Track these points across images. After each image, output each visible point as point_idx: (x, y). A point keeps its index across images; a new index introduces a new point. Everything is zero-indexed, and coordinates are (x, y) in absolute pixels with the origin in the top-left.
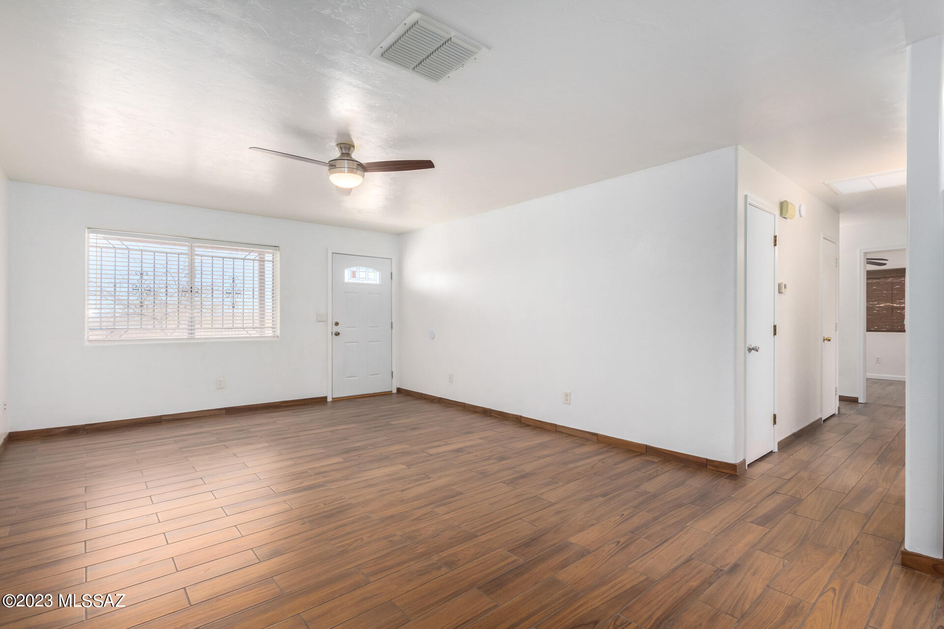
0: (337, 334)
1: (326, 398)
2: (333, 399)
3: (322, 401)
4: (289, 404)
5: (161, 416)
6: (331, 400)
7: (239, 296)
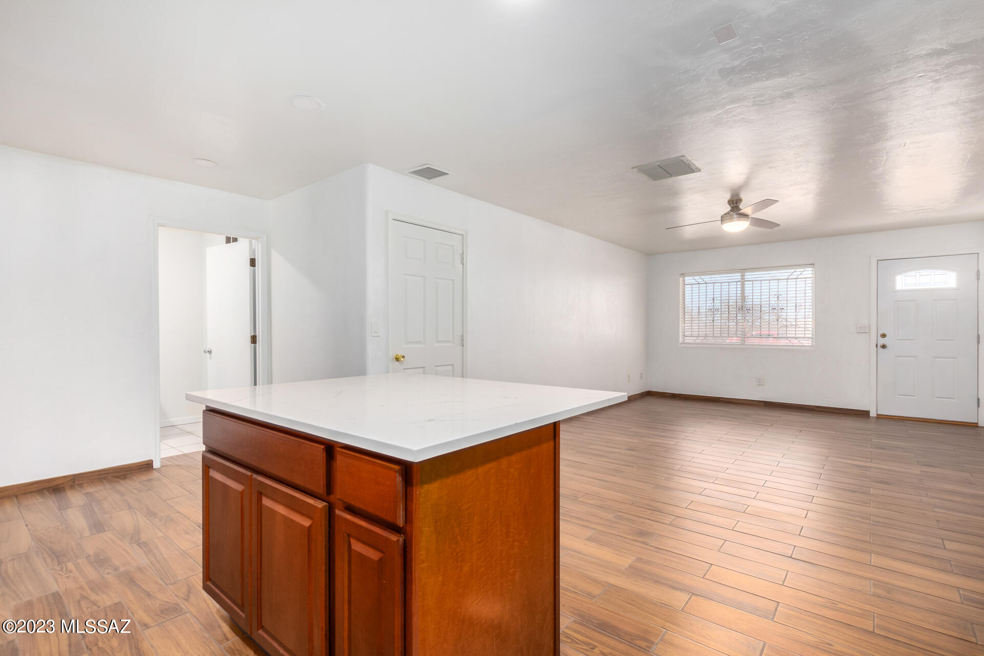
0: (884, 347)
1: (868, 412)
2: (877, 415)
3: (864, 414)
4: (823, 410)
5: (719, 398)
6: (875, 416)
7: (783, 311)
